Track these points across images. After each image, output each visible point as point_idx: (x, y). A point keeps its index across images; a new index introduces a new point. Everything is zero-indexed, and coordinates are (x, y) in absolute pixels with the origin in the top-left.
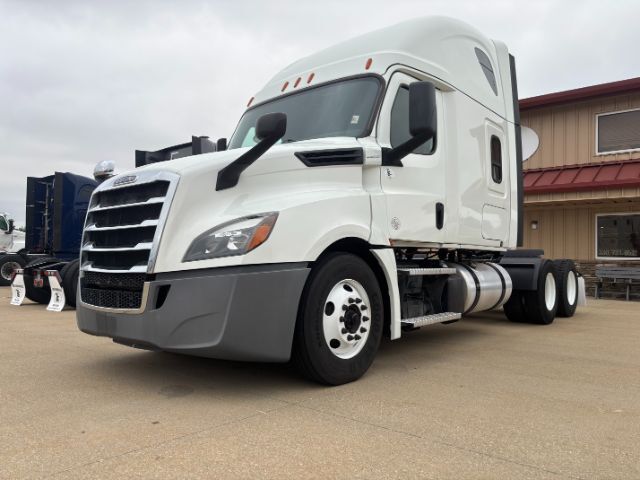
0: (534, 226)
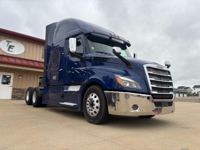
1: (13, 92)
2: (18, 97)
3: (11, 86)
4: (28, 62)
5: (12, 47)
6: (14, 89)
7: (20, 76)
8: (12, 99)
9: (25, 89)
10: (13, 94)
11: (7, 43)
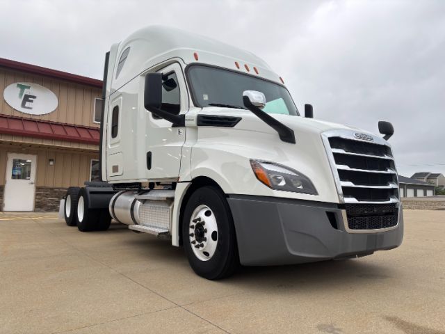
0: (51, 163)
1: (37, 195)
2: (48, 207)
3: (32, 183)
4: (65, 130)
5: (30, 99)
6: (38, 189)
7: (50, 160)
8: (34, 211)
9: (63, 189)
10: (37, 200)
11: (19, 89)
